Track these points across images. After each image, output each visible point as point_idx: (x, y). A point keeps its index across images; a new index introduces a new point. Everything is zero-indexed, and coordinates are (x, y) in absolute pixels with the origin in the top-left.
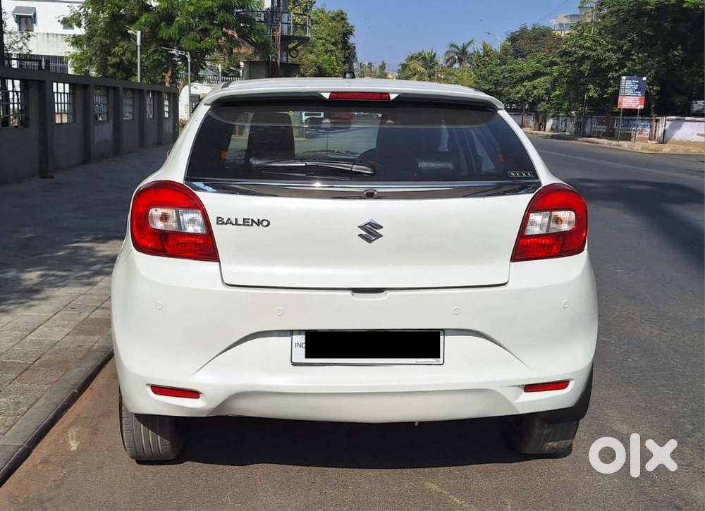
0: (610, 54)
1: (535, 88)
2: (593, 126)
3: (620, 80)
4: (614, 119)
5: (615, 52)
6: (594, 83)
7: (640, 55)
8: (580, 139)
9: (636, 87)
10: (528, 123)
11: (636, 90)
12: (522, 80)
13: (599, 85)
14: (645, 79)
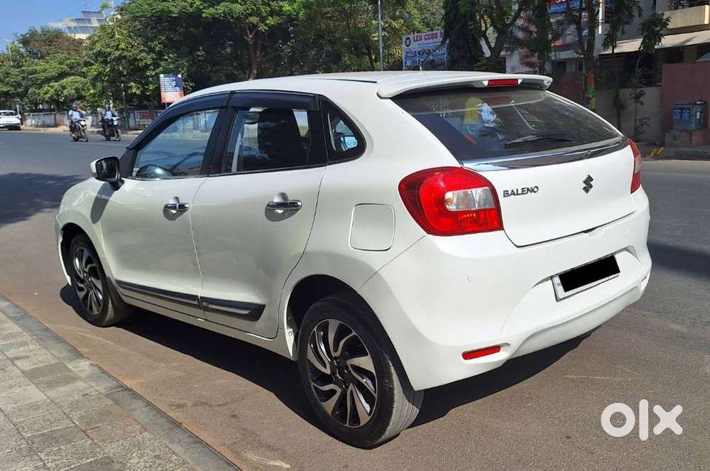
0: (144, 54)
1: (64, 88)
2: (137, 120)
3: (158, 78)
4: (157, 113)
5: (148, 53)
6: (135, 81)
7: (171, 56)
8: (130, 132)
9: (174, 83)
10: (63, 121)
11: (175, 86)
12: (48, 80)
13: (140, 83)
14: (180, 76)
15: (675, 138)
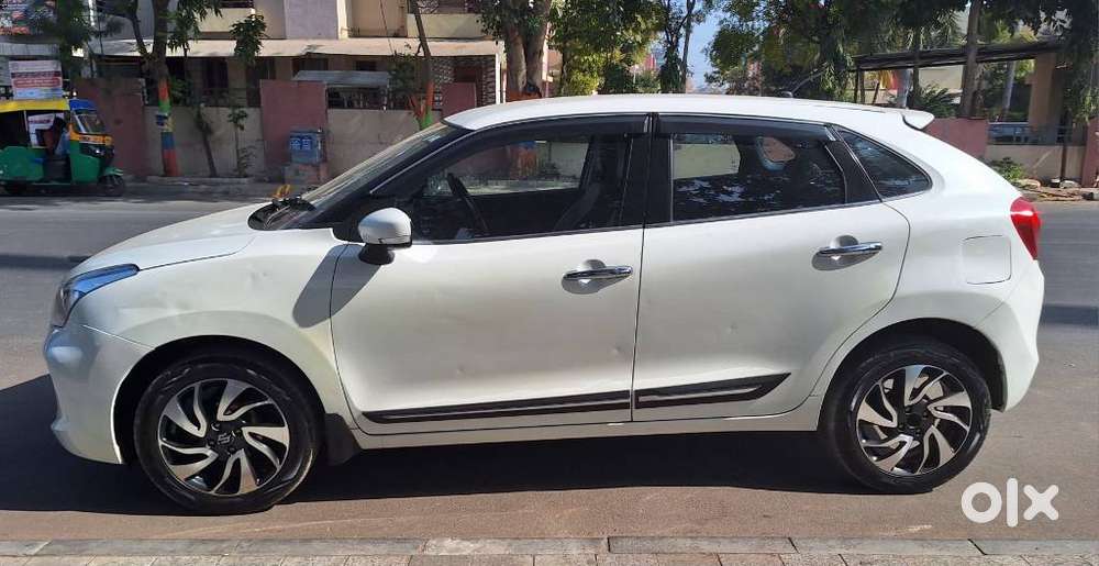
15: (297, 173)
